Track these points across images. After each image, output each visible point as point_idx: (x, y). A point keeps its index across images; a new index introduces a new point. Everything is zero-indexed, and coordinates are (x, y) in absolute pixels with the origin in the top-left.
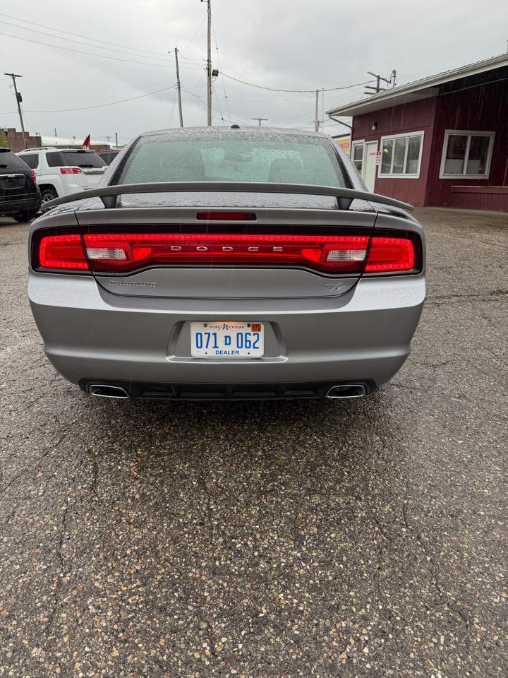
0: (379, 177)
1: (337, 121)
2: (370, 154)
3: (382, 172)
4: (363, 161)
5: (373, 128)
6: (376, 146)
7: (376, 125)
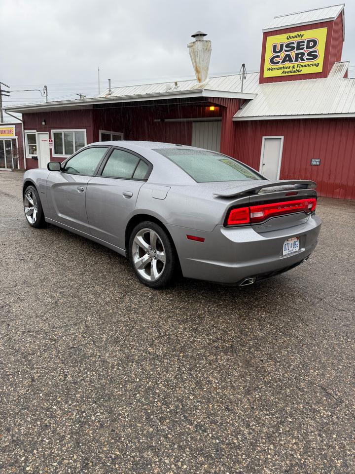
0: (53, 156)
1: (9, 114)
2: (42, 141)
3: (56, 153)
4: (37, 144)
5: (43, 123)
6: (48, 135)
7: (45, 121)
